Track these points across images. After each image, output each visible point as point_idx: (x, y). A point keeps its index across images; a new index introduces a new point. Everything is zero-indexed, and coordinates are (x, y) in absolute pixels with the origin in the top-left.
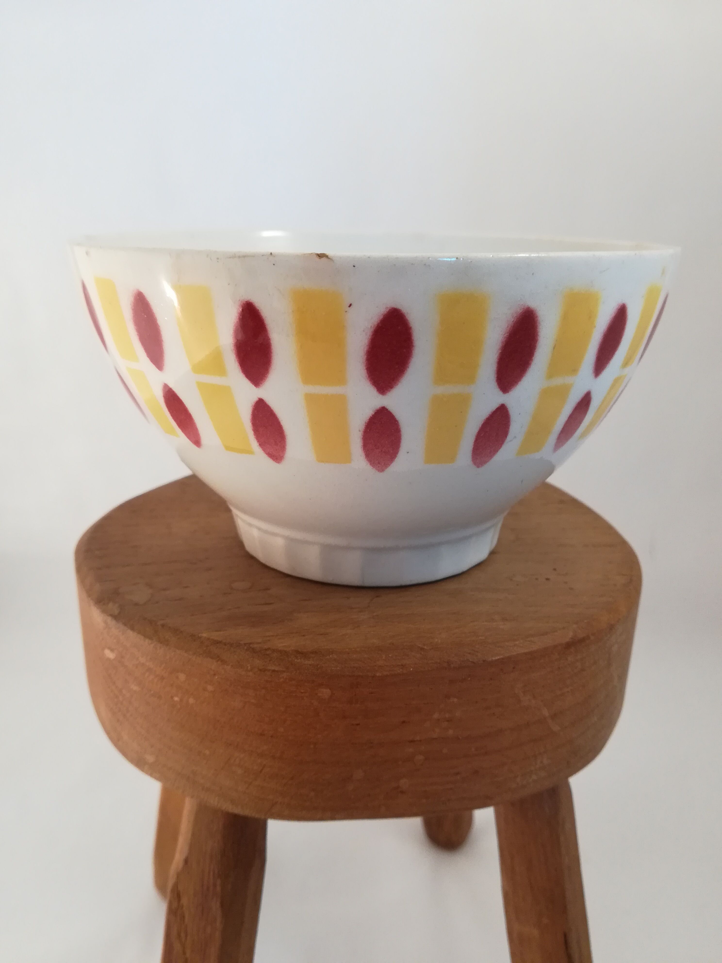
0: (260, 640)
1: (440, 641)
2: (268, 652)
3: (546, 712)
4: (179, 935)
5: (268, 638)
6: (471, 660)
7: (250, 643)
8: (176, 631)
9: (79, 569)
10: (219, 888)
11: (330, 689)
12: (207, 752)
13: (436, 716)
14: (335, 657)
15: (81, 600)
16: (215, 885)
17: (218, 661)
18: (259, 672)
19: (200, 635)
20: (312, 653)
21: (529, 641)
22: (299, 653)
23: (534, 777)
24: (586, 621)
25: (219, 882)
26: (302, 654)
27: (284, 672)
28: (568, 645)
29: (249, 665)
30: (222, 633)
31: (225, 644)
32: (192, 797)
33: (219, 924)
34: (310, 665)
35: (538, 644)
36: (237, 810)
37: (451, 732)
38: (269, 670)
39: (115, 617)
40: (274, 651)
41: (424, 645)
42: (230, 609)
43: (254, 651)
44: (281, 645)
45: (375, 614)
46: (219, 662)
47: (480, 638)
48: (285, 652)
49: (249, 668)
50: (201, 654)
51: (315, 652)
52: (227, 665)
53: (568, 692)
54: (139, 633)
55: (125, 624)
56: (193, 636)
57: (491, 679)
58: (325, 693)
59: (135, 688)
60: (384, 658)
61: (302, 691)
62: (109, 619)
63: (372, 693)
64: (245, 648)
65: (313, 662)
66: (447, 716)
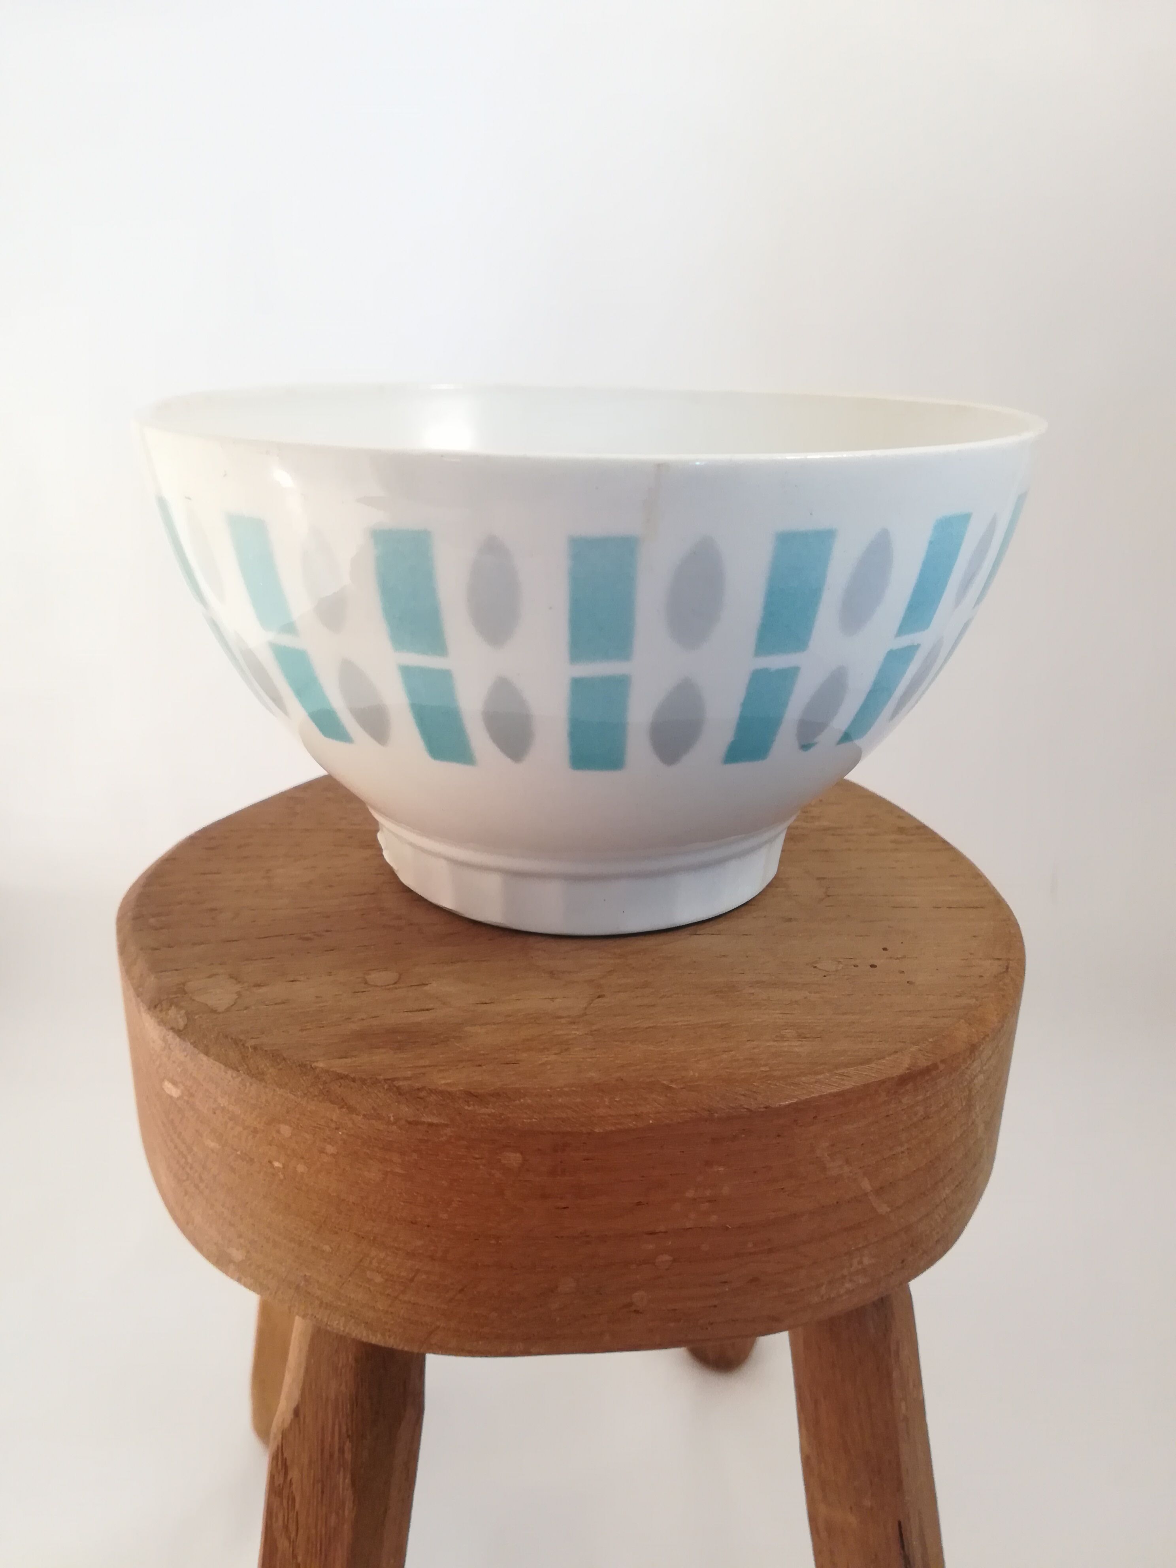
0: (409, 1073)
1: (697, 1074)
2: (423, 1094)
3: (866, 1185)
4: (286, 1528)
5: (423, 1070)
6: (746, 1106)
7: (393, 1080)
8: (275, 1056)
9: (123, 949)
10: (348, 1456)
11: (521, 1153)
12: (327, 1248)
13: (690, 1194)
14: (529, 1101)
15: (127, 1001)
16: (342, 1451)
17: (341, 1108)
18: (408, 1126)
19: (314, 1065)
20: (492, 1095)
21: (840, 1075)
22: (471, 1095)
23: (848, 1285)
24: (930, 1040)
25: (348, 1445)
26: (476, 1096)
27: (447, 1125)
28: (903, 1080)
29: (391, 1115)
30: (349, 1060)
31: (354, 1080)
32: (304, 1317)
33: (348, 1512)
34: (489, 1115)
35: (853, 1079)
36: (376, 1339)
37: (714, 1218)
38: (424, 1123)
39: (180, 1033)
40: (432, 1092)
41: (672, 1081)
42: (363, 1019)
43: (399, 1091)
44: (443, 1082)
45: (594, 1028)
46: (344, 1110)
47: (763, 1069)
48: (449, 1093)
49: (392, 1119)
50: (315, 1096)
51: (497, 1095)
52: (357, 1115)
53: (903, 1152)
54: (218, 1058)
55: (195, 1045)
56: (302, 1065)
57: (779, 1136)
58: (513, 1159)
59: (212, 1144)
60: (607, 1103)
61: (477, 1156)
62: (171, 1035)
63: (588, 1160)
64: (386, 1086)
65: (493, 1111)
66: (708, 1193)
